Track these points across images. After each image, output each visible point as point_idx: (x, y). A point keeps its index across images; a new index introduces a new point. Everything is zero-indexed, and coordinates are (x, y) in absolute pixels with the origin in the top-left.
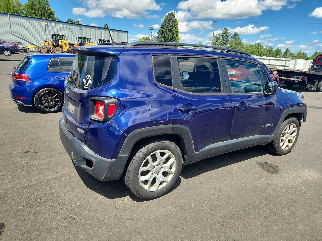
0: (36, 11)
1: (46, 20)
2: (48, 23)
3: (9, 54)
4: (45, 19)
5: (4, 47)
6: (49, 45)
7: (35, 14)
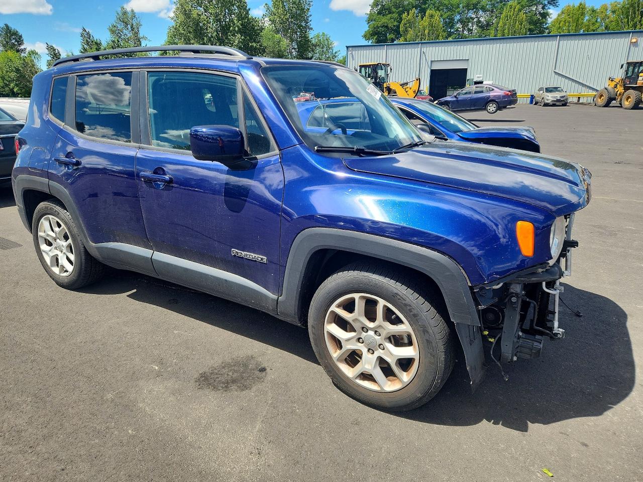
0: (635, 16)
1: (635, 34)
2: (639, 39)
3: (494, 109)
4: (633, 32)
5: (489, 97)
6: (616, 86)
7: (631, 24)
